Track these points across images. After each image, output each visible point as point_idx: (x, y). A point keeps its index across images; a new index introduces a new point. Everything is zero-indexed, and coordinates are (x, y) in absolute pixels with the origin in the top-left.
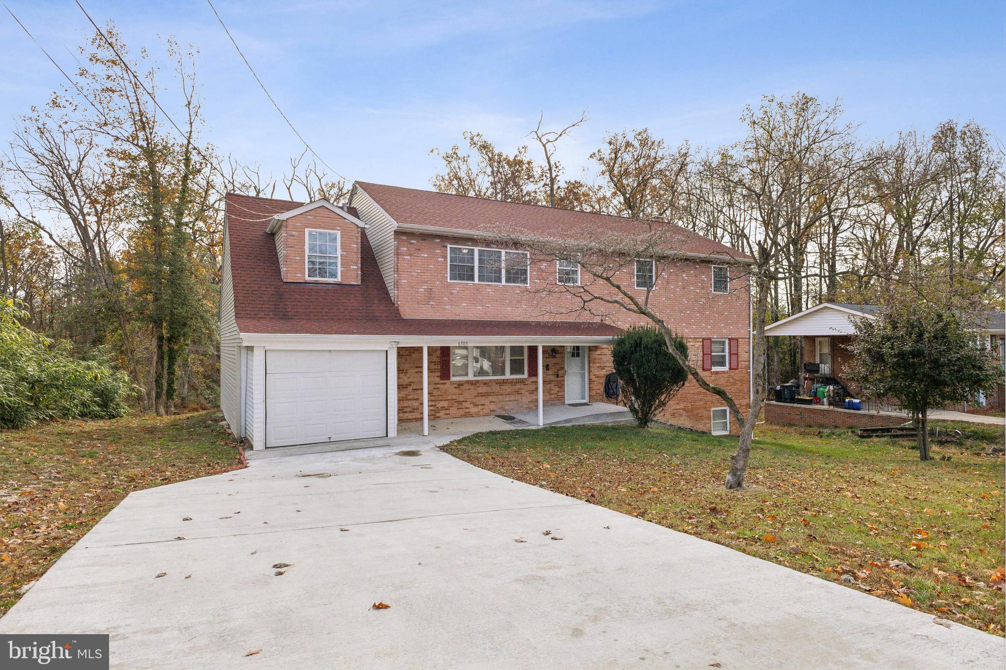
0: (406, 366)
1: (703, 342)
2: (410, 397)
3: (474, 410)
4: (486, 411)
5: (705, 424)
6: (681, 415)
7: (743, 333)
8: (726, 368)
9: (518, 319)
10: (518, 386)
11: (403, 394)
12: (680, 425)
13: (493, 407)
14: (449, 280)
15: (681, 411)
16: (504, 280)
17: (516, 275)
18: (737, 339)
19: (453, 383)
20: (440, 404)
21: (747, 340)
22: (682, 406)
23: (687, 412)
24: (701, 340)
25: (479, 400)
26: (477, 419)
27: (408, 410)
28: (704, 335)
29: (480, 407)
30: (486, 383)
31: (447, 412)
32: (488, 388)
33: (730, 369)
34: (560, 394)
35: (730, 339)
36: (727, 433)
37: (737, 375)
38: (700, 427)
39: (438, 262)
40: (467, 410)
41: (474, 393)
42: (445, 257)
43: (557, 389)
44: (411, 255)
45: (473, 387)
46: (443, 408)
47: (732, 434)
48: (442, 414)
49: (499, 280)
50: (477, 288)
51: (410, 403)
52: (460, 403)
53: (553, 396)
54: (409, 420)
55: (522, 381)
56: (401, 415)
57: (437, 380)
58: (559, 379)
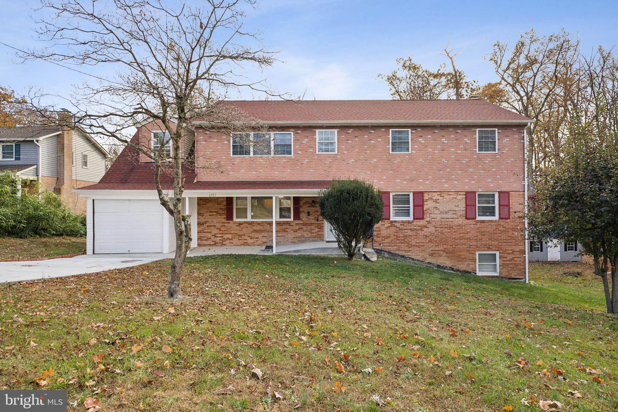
0: (203, 211)
1: (466, 195)
2: (205, 231)
3: (250, 241)
4: (259, 242)
5: (469, 264)
6: (440, 256)
7: (516, 186)
8: (496, 217)
9: (284, 180)
10: (285, 226)
11: (202, 228)
12: (439, 263)
13: (265, 240)
14: (231, 155)
15: (442, 252)
16: (272, 153)
17: (284, 149)
18: (508, 193)
19: (235, 223)
20: (226, 236)
21: (522, 193)
22: (441, 248)
23: (447, 253)
24: (464, 193)
25: (253, 235)
26: (253, 247)
27: (205, 238)
28: (467, 188)
29: (255, 240)
30: (259, 224)
31: (231, 241)
32: (261, 227)
33: (500, 218)
34: (320, 233)
35: (500, 193)
36: (497, 274)
37: (509, 223)
38: (463, 267)
39: (224, 144)
40: (245, 241)
41: (251, 230)
42: (229, 141)
43: (317, 230)
44: (205, 141)
45: (249, 226)
46: (228, 239)
47: (503, 275)
48: (227, 242)
49: (269, 153)
50: (252, 160)
51: (205, 235)
52: (240, 236)
53: (314, 235)
54: (205, 245)
55: (288, 223)
56: (199, 241)
57: (224, 220)
58: (319, 222)
